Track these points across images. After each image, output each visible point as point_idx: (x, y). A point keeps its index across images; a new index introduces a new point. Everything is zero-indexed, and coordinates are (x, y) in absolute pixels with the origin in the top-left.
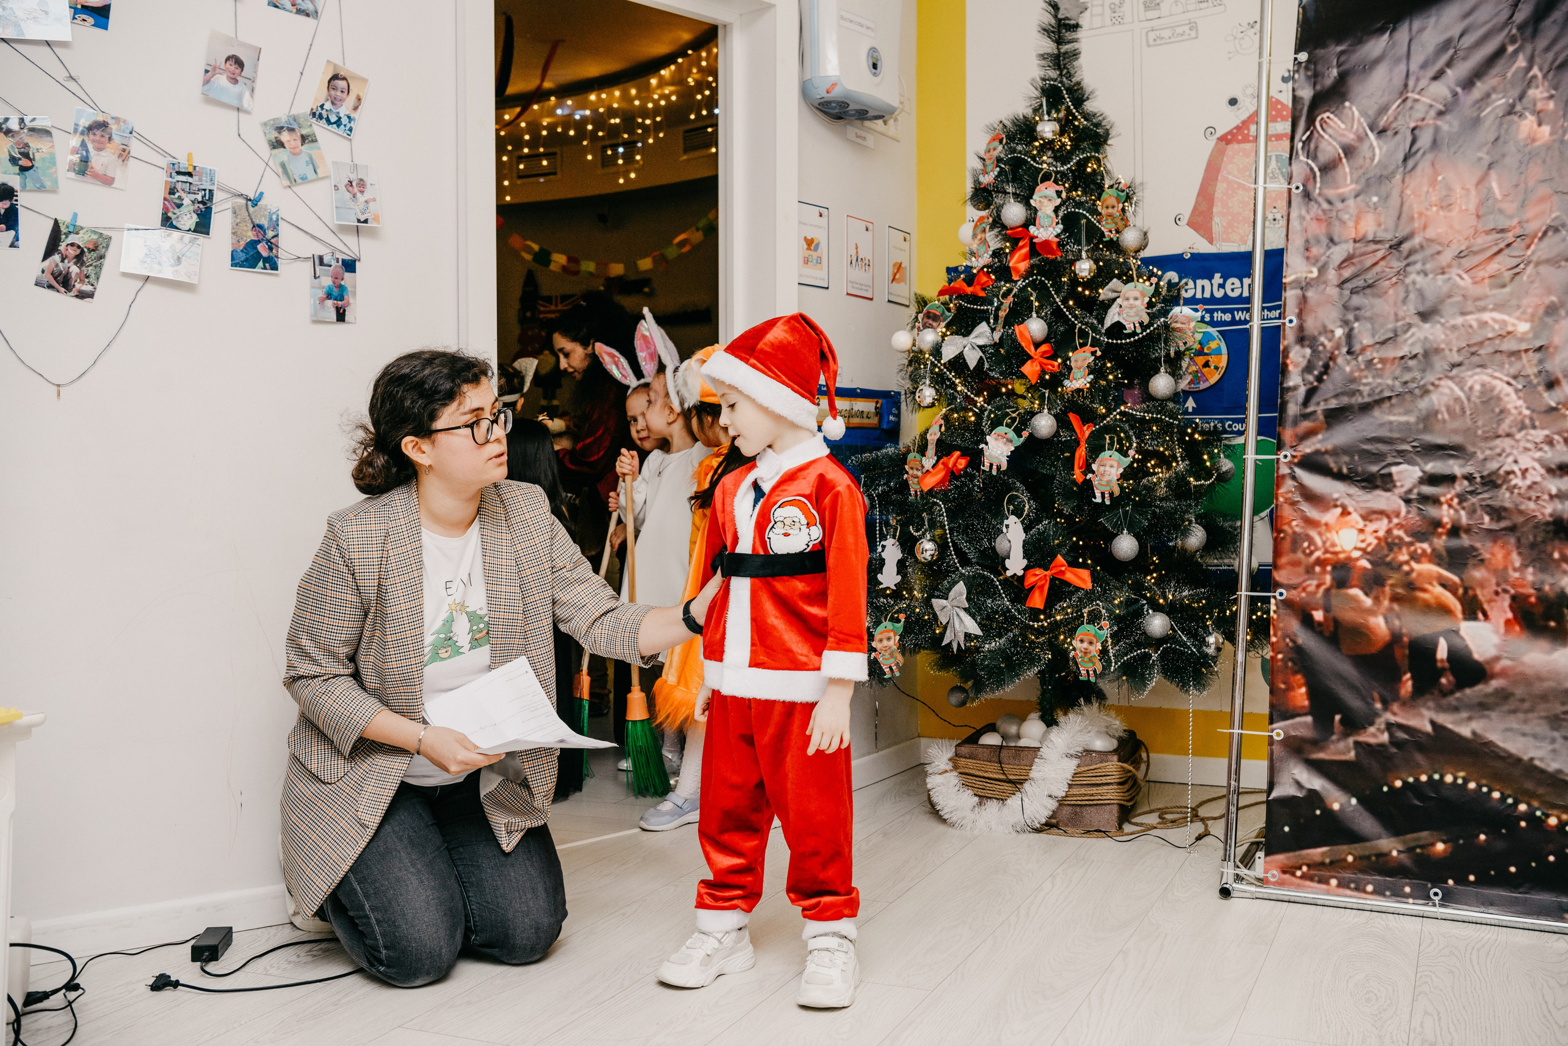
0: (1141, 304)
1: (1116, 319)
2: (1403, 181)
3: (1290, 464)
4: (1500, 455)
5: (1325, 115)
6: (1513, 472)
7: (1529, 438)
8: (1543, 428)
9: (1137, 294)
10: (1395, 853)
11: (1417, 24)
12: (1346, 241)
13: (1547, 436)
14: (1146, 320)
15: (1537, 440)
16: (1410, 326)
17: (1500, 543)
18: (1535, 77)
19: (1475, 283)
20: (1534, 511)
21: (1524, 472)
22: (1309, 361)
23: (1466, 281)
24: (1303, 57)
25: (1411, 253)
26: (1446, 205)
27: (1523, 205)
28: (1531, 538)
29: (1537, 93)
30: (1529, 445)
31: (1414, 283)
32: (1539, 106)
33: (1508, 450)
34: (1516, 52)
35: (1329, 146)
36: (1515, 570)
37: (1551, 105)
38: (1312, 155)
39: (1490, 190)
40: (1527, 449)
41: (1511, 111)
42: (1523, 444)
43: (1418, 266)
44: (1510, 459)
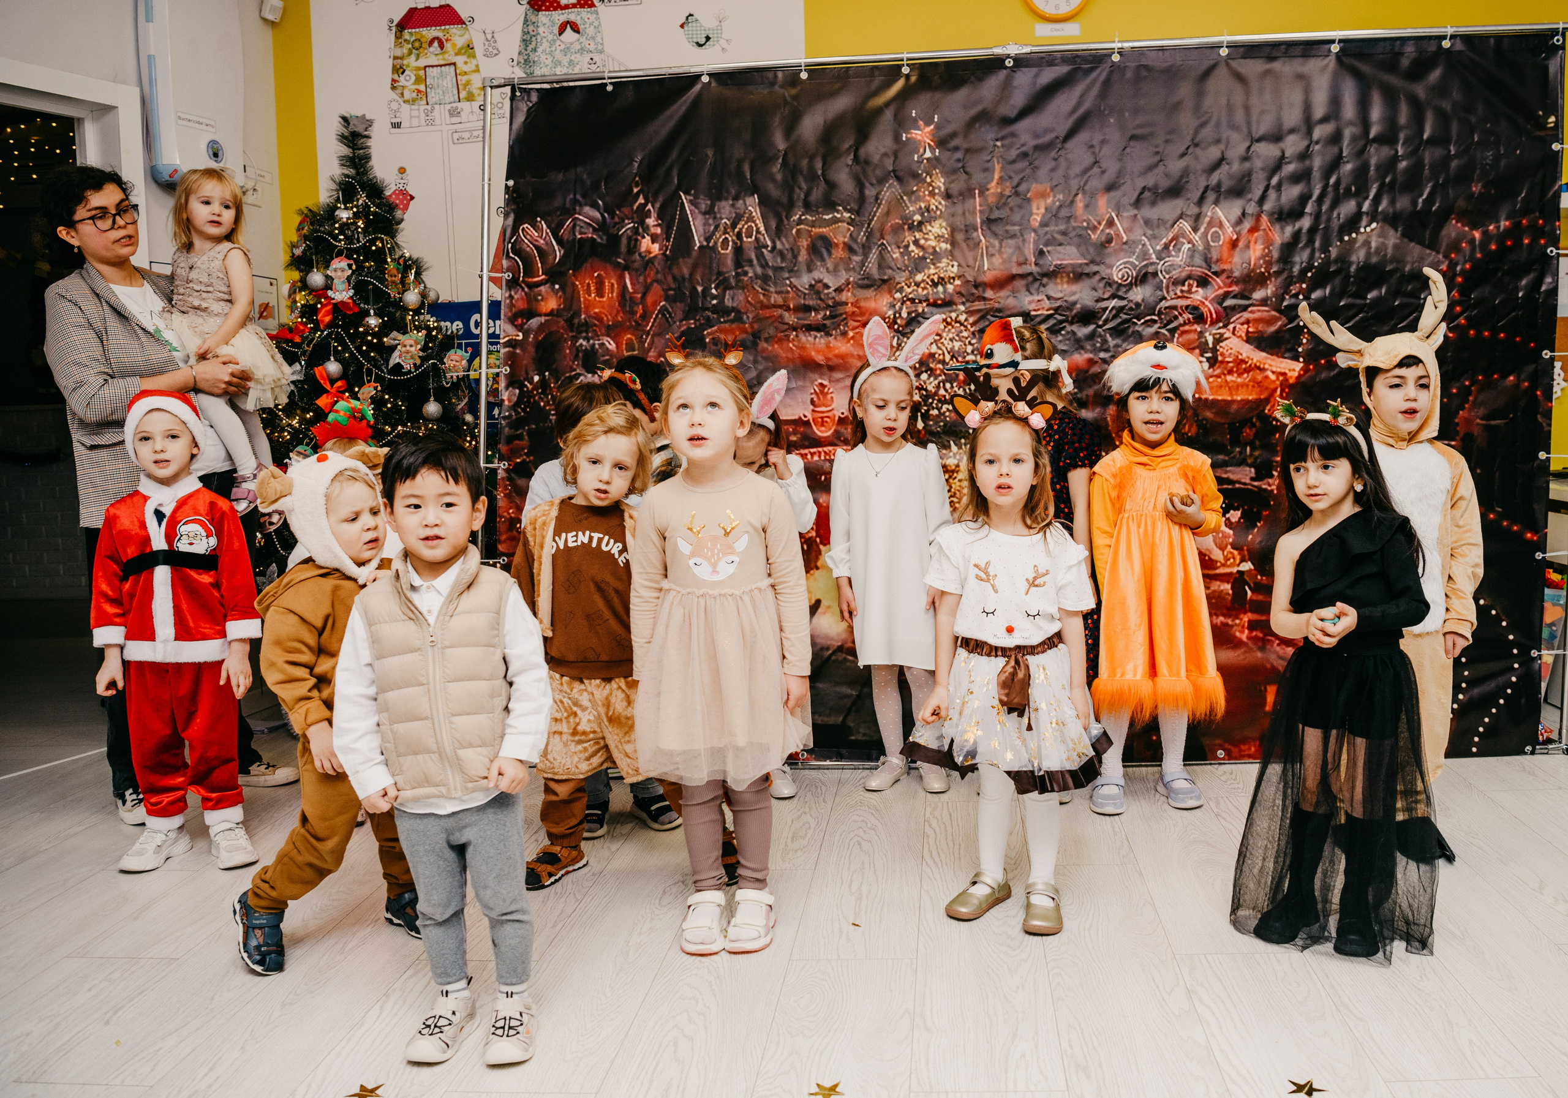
0: (415, 350)
1: (397, 360)
2: (574, 275)
3: (506, 470)
5: (525, 226)
9: (412, 342)
11: (579, 170)
12: (540, 315)
14: (418, 362)
16: (579, 375)
18: (649, 210)
19: (617, 347)
22: (519, 398)
23: (612, 346)
24: (511, 183)
25: (580, 325)
26: (600, 293)
27: (644, 295)
29: (651, 221)
31: (581, 345)
32: (653, 230)
34: (638, 193)
35: (529, 247)
37: (659, 230)
38: (518, 251)
39: (625, 286)
41: (635, 231)
43: (584, 334)
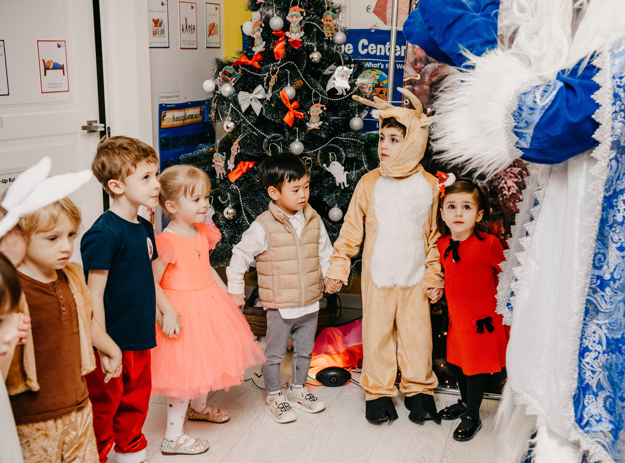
4: (499, 179)
6: (504, 188)
7: (512, 171)
8: (519, 167)
10: (442, 365)
13: (520, 171)
15: (516, 173)
17: (496, 222)
20: (512, 207)
21: (509, 188)
28: (510, 220)
30: (512, 175)
33: (503, 177)
36: (502, 235)
40: (511, 177)
42: (509, 174)
44: (503, 181)
